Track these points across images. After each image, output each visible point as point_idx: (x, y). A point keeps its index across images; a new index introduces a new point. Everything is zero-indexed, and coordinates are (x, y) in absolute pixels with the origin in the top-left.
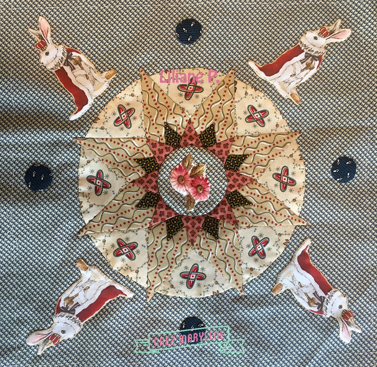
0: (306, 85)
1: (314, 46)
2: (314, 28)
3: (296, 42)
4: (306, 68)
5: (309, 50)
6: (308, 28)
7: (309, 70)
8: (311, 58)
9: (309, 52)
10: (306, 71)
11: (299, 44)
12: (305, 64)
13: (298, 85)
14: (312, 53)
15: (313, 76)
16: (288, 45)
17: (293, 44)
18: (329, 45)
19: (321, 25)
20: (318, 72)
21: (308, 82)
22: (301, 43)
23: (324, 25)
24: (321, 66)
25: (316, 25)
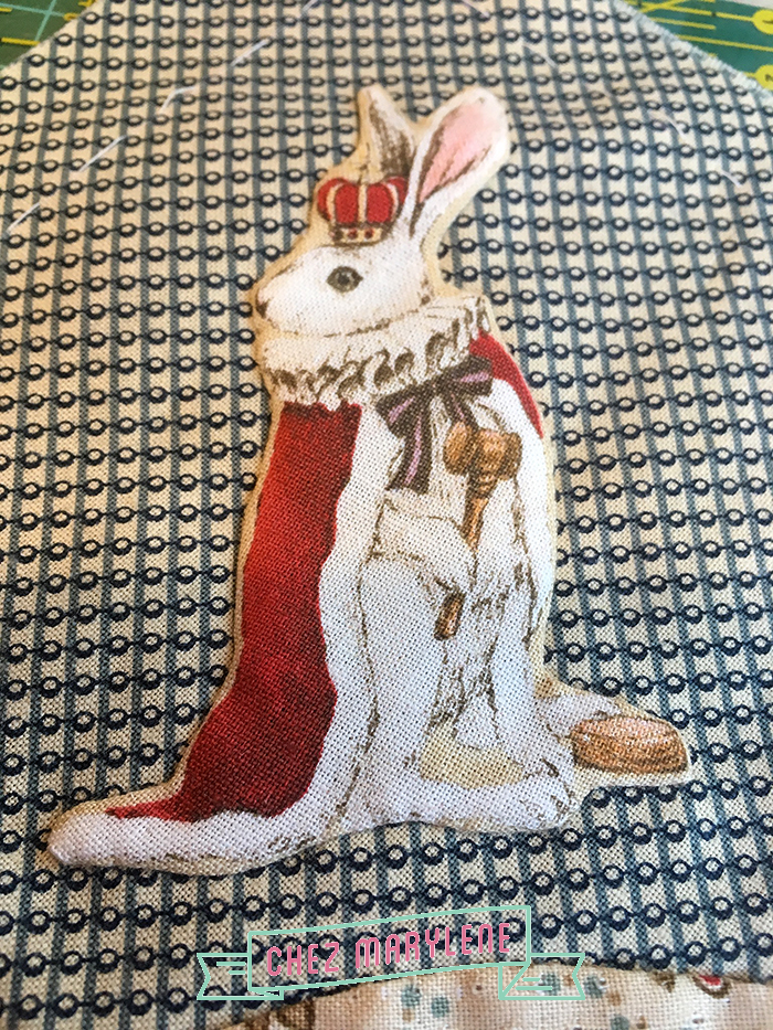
0: (583, 586)
1: (382, 325)
2: (276, 240)
3: (253, 405)
4: (477, 493)
5: (383, 374)
6: (247, 268)
7: (504, 488)
8: (437, 405)
9: (392, 387)
10: (496, 511)
11: (283, 395)
12: (439, 473)
13: (542, 639)
14: (420, 373)
15: (568, 495)
16: (223, 467)
17: (252, 434)
18: (454, 248)
19: (301, 188)
20: (562, 439)
21: (580, 557)
22: (288, 379)
23: (313, 175)
24: (542, 395)
25: (274, 214)
